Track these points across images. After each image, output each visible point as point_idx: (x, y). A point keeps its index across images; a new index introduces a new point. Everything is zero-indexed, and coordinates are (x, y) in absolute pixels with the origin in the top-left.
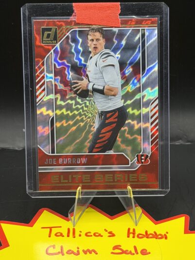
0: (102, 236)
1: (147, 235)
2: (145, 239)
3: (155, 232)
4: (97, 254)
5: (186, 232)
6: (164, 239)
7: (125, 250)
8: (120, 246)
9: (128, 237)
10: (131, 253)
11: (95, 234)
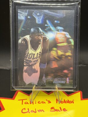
0: (45, 103)
1: (65, 102)
2: (64, 103)
3: (68, 100)
4: (44, 112)
5: (81, 100)
6: (72, 103)
7: (56, 109)
8: (54, 107)
9: (57, 103)
10: (59, 110)
11: (42, 102)
